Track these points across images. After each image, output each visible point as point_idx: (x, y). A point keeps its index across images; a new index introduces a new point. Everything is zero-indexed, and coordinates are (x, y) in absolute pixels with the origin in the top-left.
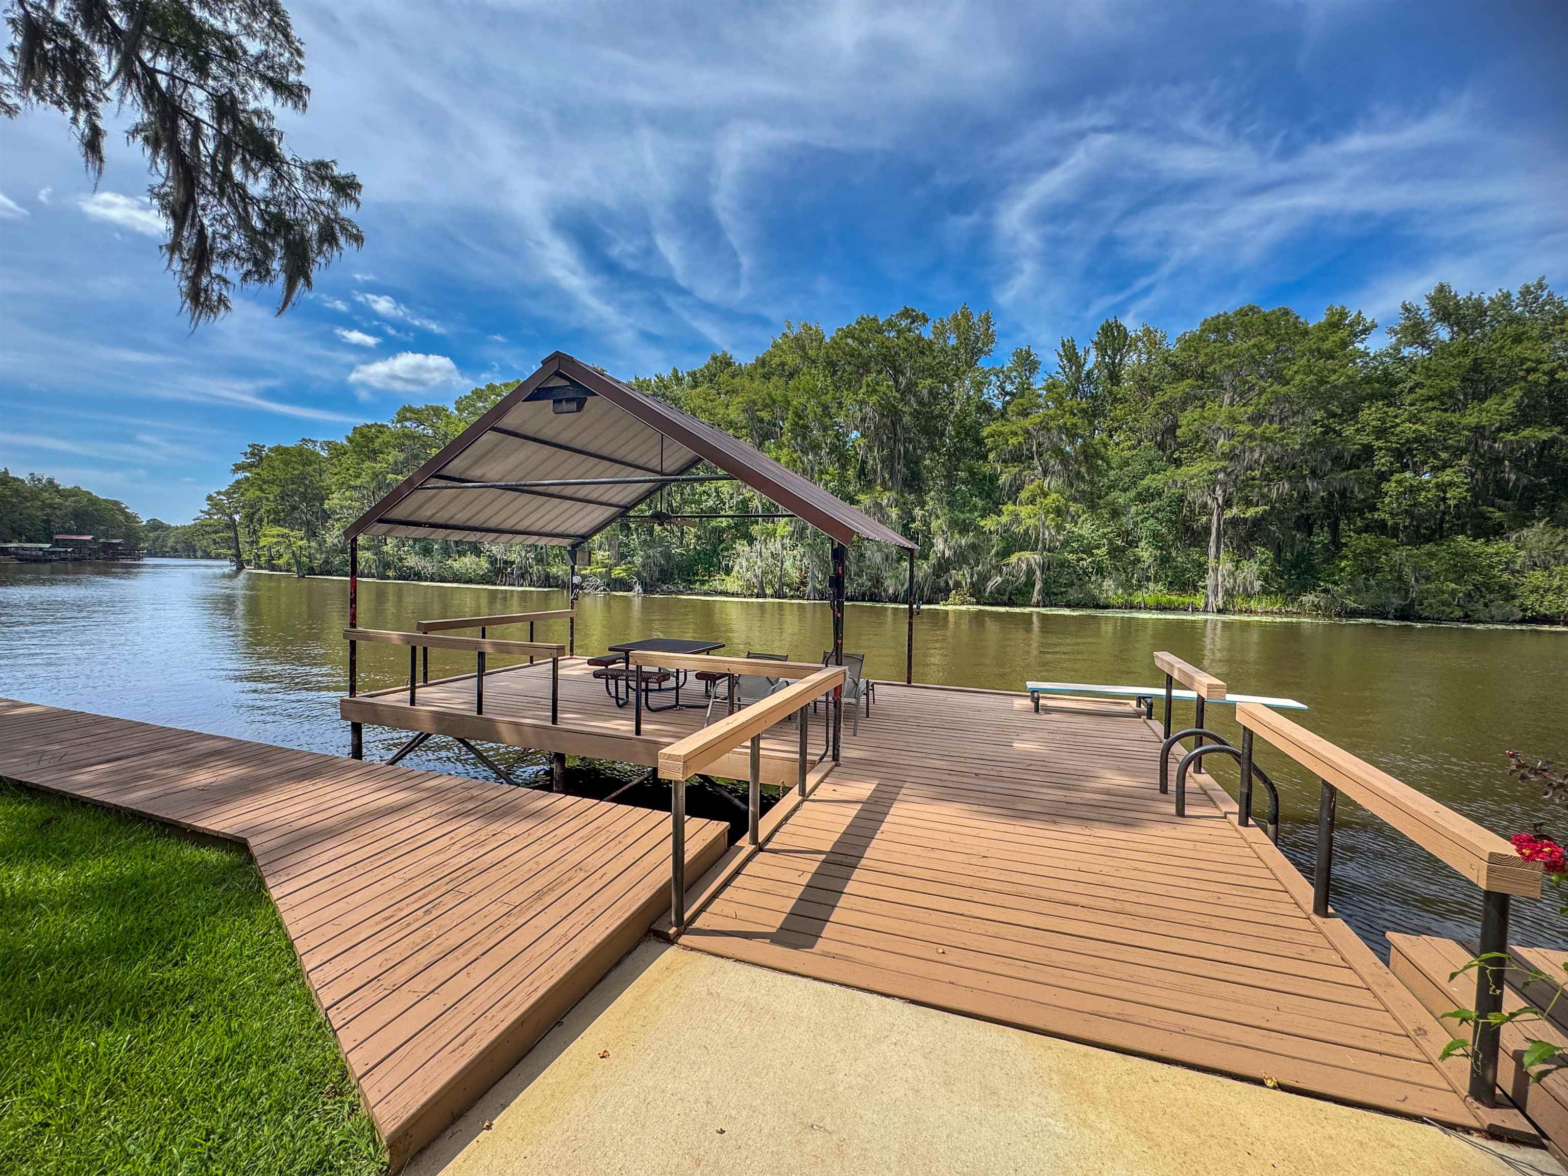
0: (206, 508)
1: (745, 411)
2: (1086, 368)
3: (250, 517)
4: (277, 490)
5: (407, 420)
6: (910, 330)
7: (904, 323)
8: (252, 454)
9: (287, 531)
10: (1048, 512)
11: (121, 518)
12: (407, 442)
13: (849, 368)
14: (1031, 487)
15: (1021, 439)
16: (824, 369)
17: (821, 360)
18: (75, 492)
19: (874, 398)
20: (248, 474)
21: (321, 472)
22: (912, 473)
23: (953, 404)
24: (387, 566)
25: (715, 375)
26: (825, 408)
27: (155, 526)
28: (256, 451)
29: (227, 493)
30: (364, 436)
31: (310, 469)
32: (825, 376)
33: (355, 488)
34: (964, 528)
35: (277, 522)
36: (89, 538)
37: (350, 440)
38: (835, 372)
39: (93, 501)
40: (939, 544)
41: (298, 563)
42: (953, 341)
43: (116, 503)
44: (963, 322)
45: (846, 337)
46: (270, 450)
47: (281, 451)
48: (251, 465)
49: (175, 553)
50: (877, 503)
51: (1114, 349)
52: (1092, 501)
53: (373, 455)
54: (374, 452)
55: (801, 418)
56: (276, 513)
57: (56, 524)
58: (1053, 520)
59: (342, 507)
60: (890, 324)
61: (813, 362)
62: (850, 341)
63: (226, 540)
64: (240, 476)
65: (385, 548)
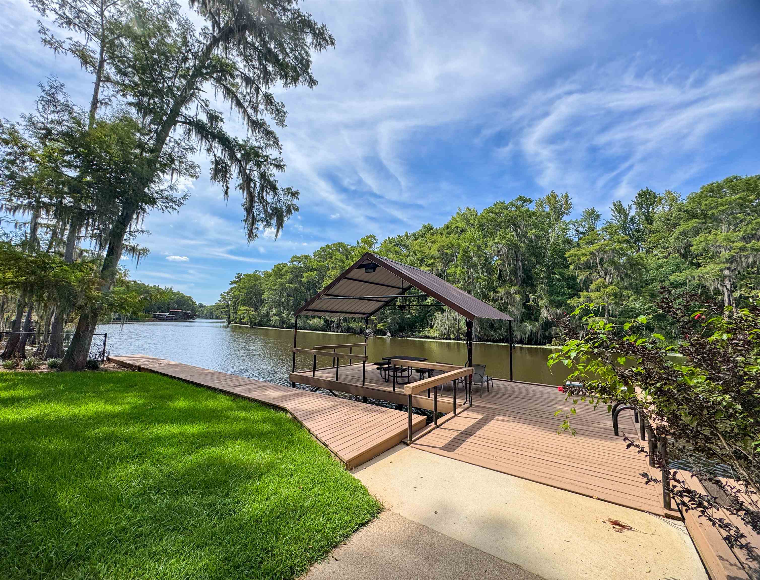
0: (220, 299)
1: (438, 251)
2: (630, 215)
3: (235, 303)
4: (245, 291)
5: (295, 261)
6: (522, 206)
7: (519, 203)
8: (238, 277)
9: (248, 308)
10: (610, 295)
11: (191, 303)
12: (294, 270)
13: (490, 227)
14: (596, 283)
15: (588, 257)
16: (478, 228)
17: (476, 223)
18: (178, 294)
19: (504, 241)
20: (235, 285)
21: (261, 283)
22: (528, 276)
23: (549, 240)
24: (283, 322)
25: (425, 234)
26: (479, 247)
27: (201, 306)
28: (239, 276)
29: (228, 293)
30: (278, 268)
31: (257, 282)
32: (478, 231)
33: (273, 290)
34: (559, 305)
35: (245, 304)
36: (180, 311)
37: (273, 270)
38: (483, 229)
39: (183, 297)
40: (544, 313)
41: (251, 321)
42: (547, 209)
43: (190, 297)
44: (553, 200)
45: (488, 213)
46: (244, 275)
47: (248, 276)
48: (237, 282)
49: (206, 317)
50: (508, 292)
51: (647, 204)
52: (637, 289)
53: (281, 276)
54: (282, 275)
55: (466, 252)
56: (245, 301)
57: (171, 306)
58: (613, 299)
59: (268, 298)
60: (512, 205)
61: (472, 225)
62: (491, 214)
63: (226, 311)
64: (233, 286)
65: (283, 315)
